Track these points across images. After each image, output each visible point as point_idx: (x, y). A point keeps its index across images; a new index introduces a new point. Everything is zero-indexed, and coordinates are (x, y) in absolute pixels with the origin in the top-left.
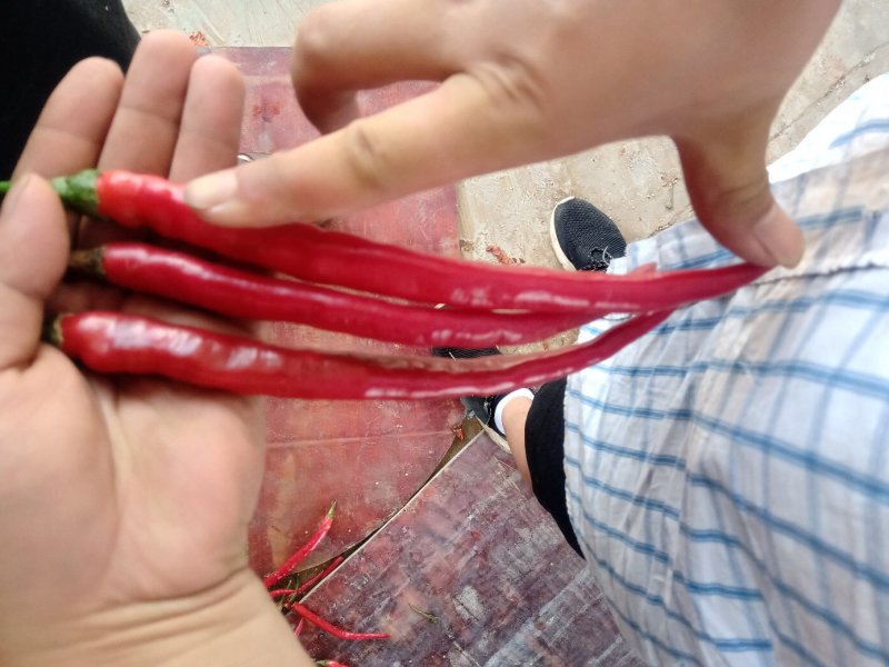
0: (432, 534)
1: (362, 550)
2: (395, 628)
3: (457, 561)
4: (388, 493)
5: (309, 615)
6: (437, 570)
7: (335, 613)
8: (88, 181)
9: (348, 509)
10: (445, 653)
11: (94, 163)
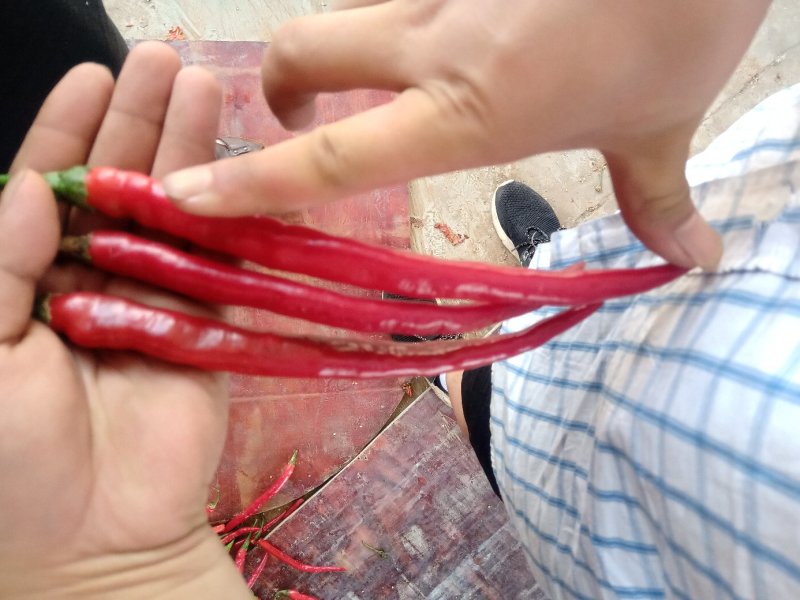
0: (382, 479)
1: (321, 494)
2: (348, 562)
3: (405, 503)
4: (344, 442)
5: (273, 550)
6: (388, 511)
7: (296, 548)
8: (79, 175)
9: (308, 456)
10: (394, 585)
11: (84, 160)
